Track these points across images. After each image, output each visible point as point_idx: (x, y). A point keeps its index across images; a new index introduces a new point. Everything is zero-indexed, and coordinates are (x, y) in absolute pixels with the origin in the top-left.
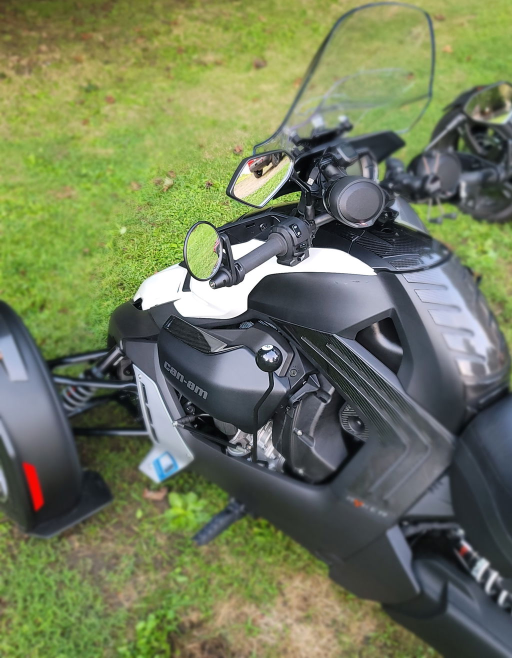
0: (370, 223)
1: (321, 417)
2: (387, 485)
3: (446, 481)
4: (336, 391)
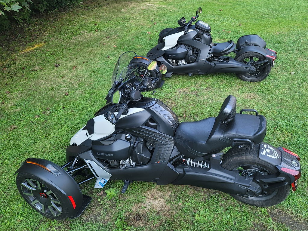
0: (140, 99)
1: (143, 147)
2: (163, 155)
3: (175, 147)
4: (144, 140)
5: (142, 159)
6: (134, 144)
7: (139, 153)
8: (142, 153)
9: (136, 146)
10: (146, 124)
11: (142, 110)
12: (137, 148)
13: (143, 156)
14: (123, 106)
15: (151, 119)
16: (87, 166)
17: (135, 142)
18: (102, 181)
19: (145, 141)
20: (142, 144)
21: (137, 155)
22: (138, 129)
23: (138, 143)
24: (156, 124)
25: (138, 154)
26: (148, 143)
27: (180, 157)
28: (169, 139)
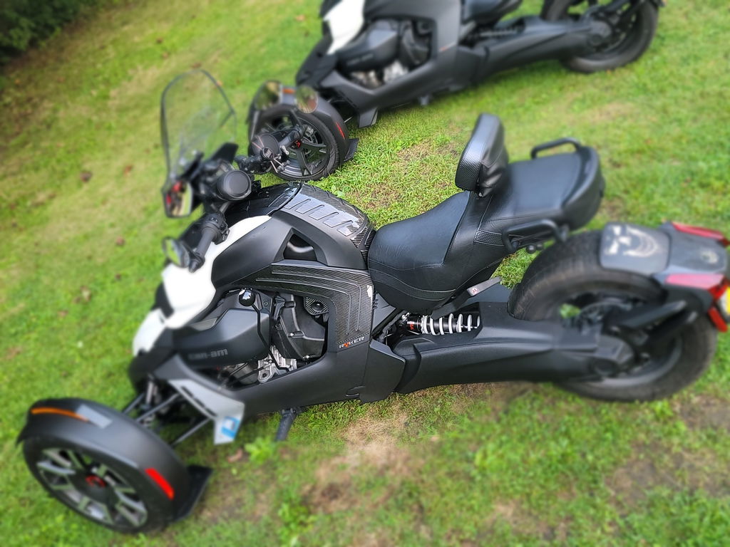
0: (249, 192)
1: (297, 317)
2: (353, 323)
3: (378, 296)
4: (295, 296)
5: (306, 346)
6: (272, 314)
7: (292, 335)
8: (300, 332)
9: (279, 318)
10: (287, 254)
11: (265, 218)
12: (282, 320)
13: (304, 337)
14: (210, 220)
15: (296, 239)
16: (181, 396)
17: (274, 308)
18: (228, 424)
19: (300, 300)
20: (293, 309)
21: (289, 339)
22: (268, 271)
23: (282, 309)
24: (311, 248)
25: (290, 337)
26: (308, 302)
27: (401, 319)
28: (357, 278)
